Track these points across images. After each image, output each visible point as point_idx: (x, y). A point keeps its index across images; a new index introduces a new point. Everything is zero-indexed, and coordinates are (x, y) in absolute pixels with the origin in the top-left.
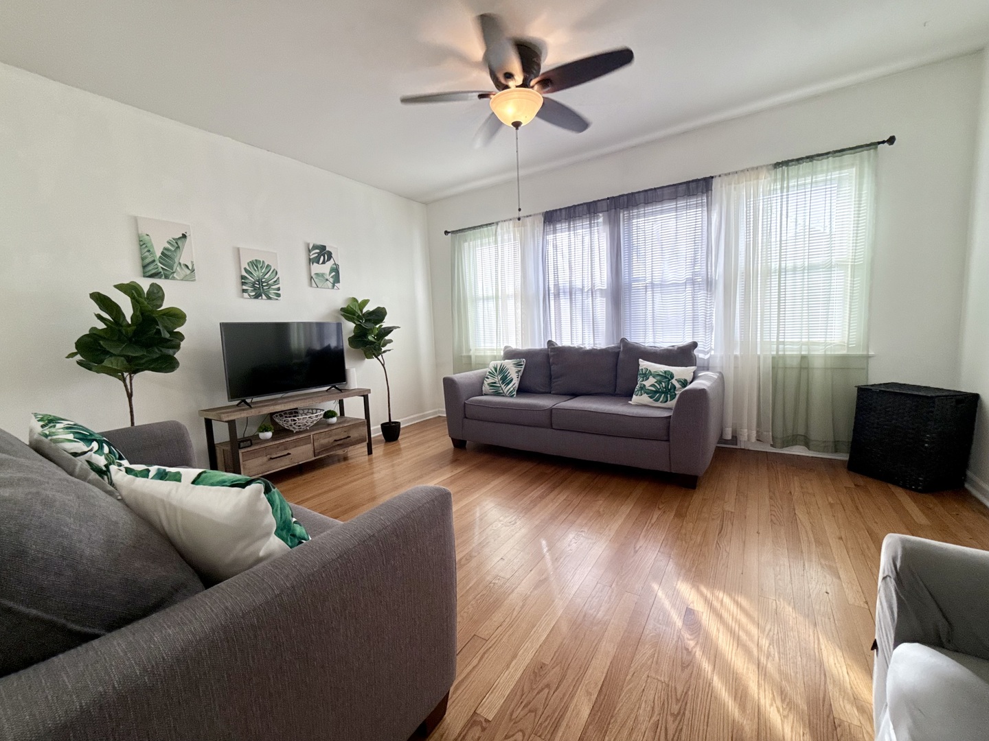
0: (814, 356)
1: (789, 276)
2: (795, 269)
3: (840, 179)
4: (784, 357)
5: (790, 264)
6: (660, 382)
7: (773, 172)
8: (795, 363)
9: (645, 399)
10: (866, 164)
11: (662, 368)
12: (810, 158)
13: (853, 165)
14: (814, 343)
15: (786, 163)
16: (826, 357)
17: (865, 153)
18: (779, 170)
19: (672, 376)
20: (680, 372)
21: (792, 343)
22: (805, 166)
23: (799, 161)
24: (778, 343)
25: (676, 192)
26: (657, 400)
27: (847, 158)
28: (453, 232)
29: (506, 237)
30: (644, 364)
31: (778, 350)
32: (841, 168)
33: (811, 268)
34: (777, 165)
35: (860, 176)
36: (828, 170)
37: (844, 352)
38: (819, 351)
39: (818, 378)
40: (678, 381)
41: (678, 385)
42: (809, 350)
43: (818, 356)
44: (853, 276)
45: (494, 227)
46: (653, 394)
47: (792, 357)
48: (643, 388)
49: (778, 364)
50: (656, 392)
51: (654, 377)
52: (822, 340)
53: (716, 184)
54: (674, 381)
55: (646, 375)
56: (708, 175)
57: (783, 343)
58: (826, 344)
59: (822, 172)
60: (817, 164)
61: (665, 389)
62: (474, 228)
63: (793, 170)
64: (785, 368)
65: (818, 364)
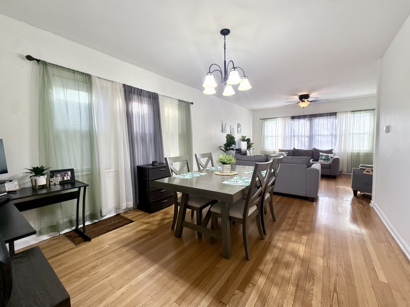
0: (361, 153)
1: (355, 135)
2: (356, 134)
3: (366, 115)
4: (353, 153)
5: (355, 133)
6: (326, 157)
7: (351, 113)
8: (356, 154)
9: (322, 161)
10: (372, 113)
11: (326, 154)
12: (360, 111)
13: (369, 113)
14: (361, 150)
15: (354, 111)
16: (363, 153)
17: (372, 111)
18: (353, 112)
19: (329, 156)
20: (330, 155)
21: (355, 150)
22: (358, 112)
23: (357, 111)
24: (352, 150)
25: (328, 115)
26: (325, 161)
27: (368, 111)
28: (263, 119)
29: (279, 121)
30: (321, 153)
31: (352, 151)
32: (366, 113)
33: (360, 134)
34: (352, 111)
35: (371, 116)
36: (364, 113)
37: (367, 152)
38: (362, 152)
39: (362, 157)
40: (330, 157)
41: (330, 158)
42: (359, 151)
43: (362, 153)
44: (369, 136)
45: (276, 119)
46: (324, 160)
47: (355, 153)
48: (321, 159)
49: (352, 154)
50: (325, 159)
51: (324, 156)
52: (363, 149)
53: (338, 114)
54: (329, 157)
55: (322, 156)
56: (336, 112)
57: (353, 150)
58: (363, 150)
59: (362, 113)
60: (362, 112)
61: (327, 159)
62: (270, 119)
63: (356, 113)
64: (354, 155)
65: (362, 154)
